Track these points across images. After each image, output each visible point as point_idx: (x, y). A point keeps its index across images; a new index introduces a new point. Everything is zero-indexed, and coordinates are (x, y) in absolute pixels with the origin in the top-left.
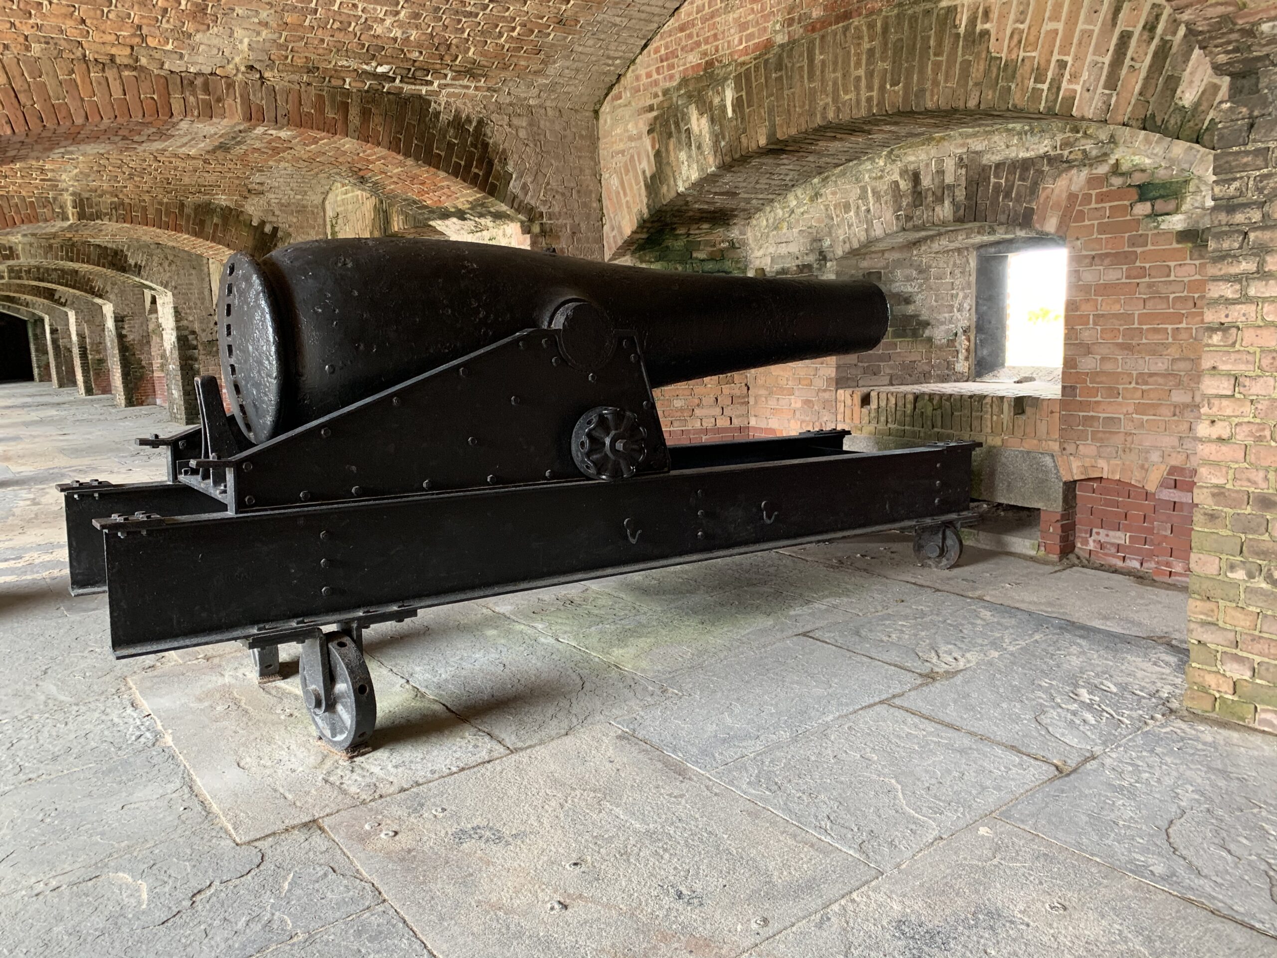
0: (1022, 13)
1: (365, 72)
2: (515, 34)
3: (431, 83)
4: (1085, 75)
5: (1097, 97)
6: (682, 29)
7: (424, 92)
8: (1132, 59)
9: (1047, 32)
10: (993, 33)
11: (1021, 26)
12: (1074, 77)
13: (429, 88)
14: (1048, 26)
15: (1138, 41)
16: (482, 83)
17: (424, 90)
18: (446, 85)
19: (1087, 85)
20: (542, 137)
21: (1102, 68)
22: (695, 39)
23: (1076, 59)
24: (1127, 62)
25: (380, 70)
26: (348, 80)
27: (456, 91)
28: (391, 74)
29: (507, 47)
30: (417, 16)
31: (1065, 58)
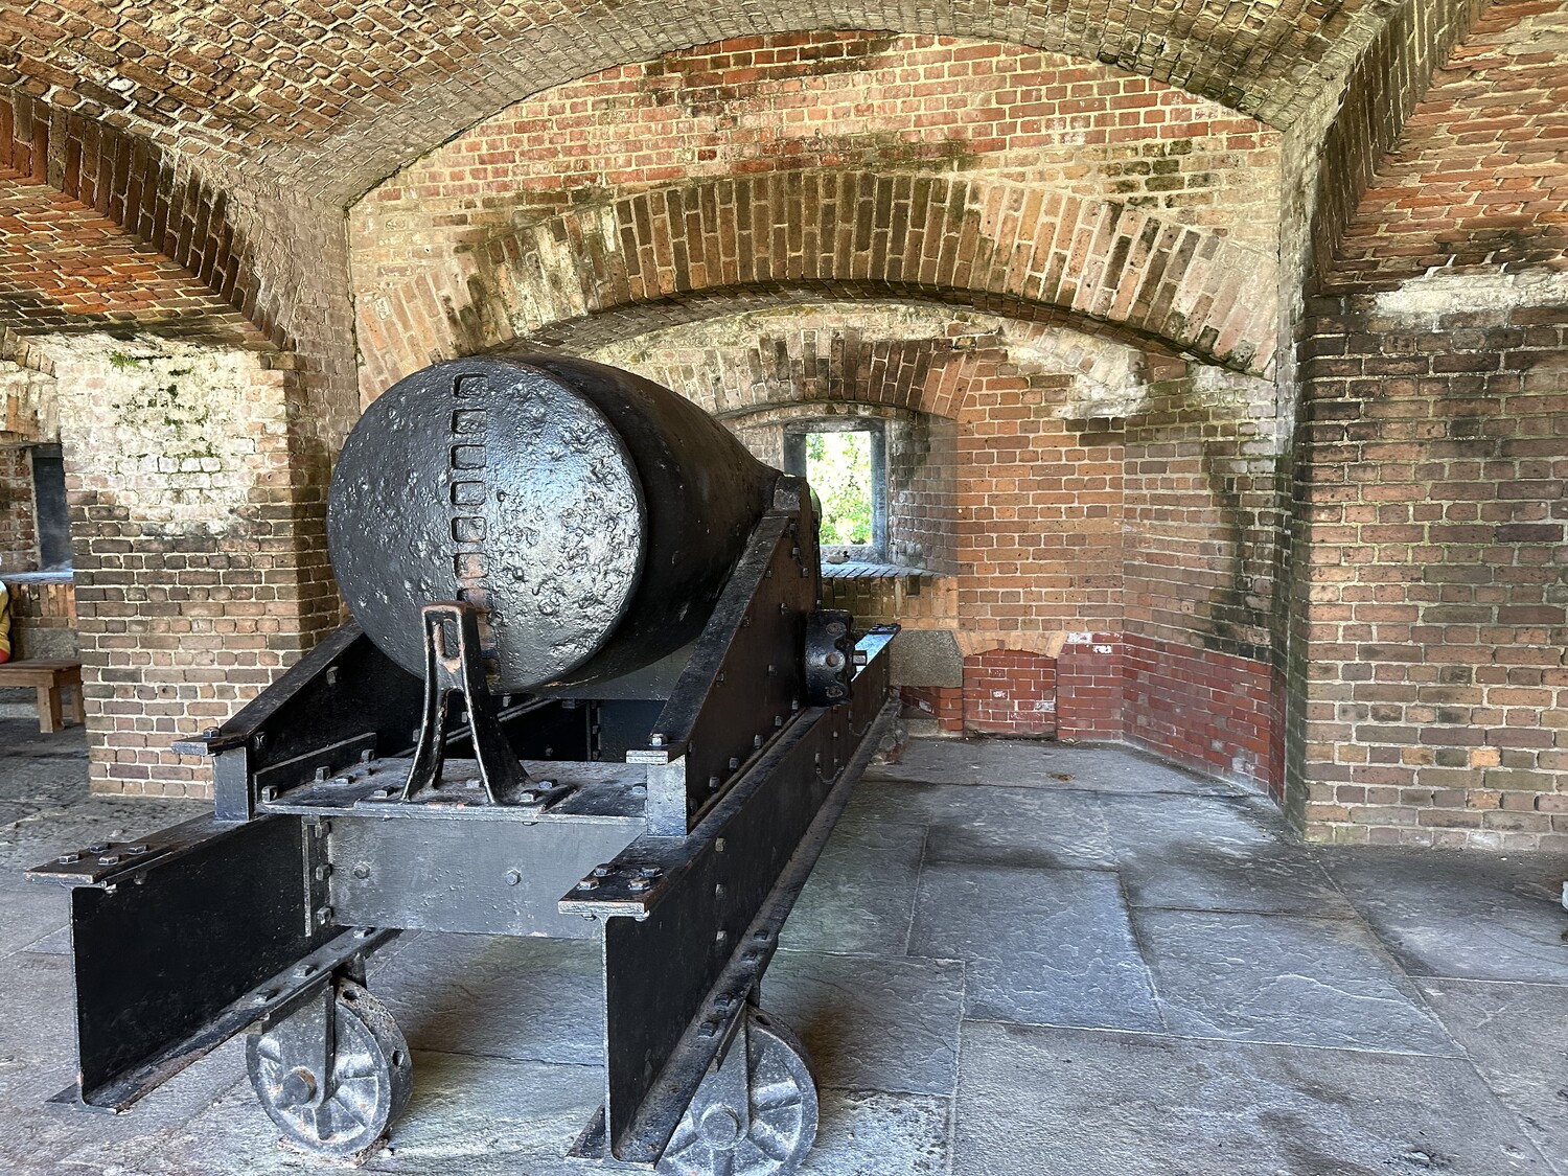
0: (1016, 201)
1: (90, 82)
2: (326, 82)
3: (171, 122)
4: (1085, 271)
5: (1097, 292)
6: (522, 128)
7: (155, 134)
8: (1132, 264)
9: (1043, 225)
10: (984, 214)
11: (1016, 214)
12: (1074, 271)
13: (167, 130)
14: (1043, 219)
15: (1137, 248)
16: (238, 140)
17: (157, 130)
18: (192, 132)
19: (1088, 281)
20: (291, 232)
21: (1100, 268)
22: (547, 145)
23: (1075, 256)
24: (1127, 265)
25: (116, 85)
26: (54, 89)
27: (200, 143)
28: (125, 96)
29: (304, 97)
30: (226, 20)
31: (1064, 252)
